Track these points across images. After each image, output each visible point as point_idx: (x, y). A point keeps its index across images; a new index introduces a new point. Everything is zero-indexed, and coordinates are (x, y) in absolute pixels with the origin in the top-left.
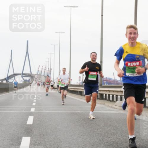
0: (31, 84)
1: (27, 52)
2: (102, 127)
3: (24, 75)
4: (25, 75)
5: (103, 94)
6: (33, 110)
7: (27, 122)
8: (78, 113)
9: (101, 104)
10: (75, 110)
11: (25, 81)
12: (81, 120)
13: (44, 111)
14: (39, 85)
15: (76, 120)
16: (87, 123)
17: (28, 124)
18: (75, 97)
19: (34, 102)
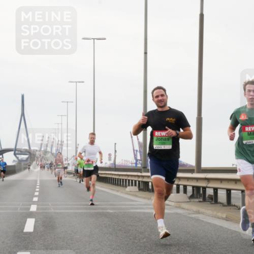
0: (29, 166)
1: (23, 114)
2: (147, 236)
3: (18, 151)
4: (20, 151)
5: (148, 182)
6: (33, 208)
7: (24, 229)
8: (108, 213)
9: (144, 198)
10: (102, 209)
11: (20, 161)
12: (114, 224)
13: (53, 211)
14: (43, 167)
15: (104, 224)
16: (122, 229)
17: (25, 230)
18: (101, 187)
19: (36, 196)
